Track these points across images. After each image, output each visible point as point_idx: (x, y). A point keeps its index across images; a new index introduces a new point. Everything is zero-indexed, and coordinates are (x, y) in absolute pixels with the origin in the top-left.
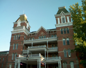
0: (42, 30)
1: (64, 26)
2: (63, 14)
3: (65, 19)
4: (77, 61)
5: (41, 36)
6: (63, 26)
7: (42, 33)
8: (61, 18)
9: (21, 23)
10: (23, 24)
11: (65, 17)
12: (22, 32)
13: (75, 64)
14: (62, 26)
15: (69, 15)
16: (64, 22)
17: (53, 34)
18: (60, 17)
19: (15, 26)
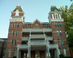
1: (58, 21)
3: (58, 16)
4: (68, 48)
6: (57, 21)
9: (19, 13)
10: (21, 15)
12: (20, 21)
13: (67, 50)
14: (56, 21)
17: (46, 27)
18: (54, 14)
19: (13, 15)
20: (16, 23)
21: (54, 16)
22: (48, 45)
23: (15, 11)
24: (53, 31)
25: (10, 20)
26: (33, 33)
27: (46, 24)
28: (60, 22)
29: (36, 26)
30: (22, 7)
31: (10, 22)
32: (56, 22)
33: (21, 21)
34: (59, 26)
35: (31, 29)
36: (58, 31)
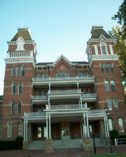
0: (62, 61)
1: (106, 59)
2: (102, 39)
3: (106, 48)
5: (61, 72)
6: (104, 59)
7: (62, 67)
8: (101, 45)
9: (24, 45)
11: (105, 44)
12: (28, 62)
14: (102, 59)
15: (112, 43)
16: (105, 53)
18: (98, 44)
19: (12, 49)
20: (19, 65)
21: (99, 48)
23: (15, 39)
24: (96, 82)
25: (6, 60)
26: (54, 87)
27: (82, 65)
28: (112, 61)
30: (29, 30)
31: (6, 64)
32: (103, 62)
33: (30, 62)
34: (110, 70)
35: (50, 78)
36: (106, 82)
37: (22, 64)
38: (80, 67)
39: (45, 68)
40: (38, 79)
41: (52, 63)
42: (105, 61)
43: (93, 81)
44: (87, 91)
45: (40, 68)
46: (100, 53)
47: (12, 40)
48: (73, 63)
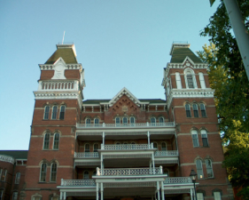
0: (125, 98)
1: (194, 96)
2: (189, 65)
6: (191, 96)
7: (125, 108)
8: (185, 73)
9: (66, 71)
10: (73, 75)
11: (193, 73)
12: (70, 97)
14: (188, 96)
15: (203, 71)
16: (192, 86)
18: (181, 71)
19: (46, 76)
20: (56, 103)
21: (182, 78)
22: (160, 182)
23: (51, 61)
24: (178, 132)
25: (35, 93)
26: (111, 140)
27: (156, 104)
28: (203, 99)
29: (122, 114)
30: (74, 48)
31: (36, 101)
32: (188, 100)
33: (73, 97)
34: (200, 113)
36: (194, 132)
37: (61, 100)
38: (153, 108)
39: (97, 109)
40: (86, 126)
41: (108, 101)
42: (192, 99)
43: (173, 130)
44: (164, 146)
45: (89, 109)
46: (184, 86)
47: (46, 63)
48: (141, 100)
